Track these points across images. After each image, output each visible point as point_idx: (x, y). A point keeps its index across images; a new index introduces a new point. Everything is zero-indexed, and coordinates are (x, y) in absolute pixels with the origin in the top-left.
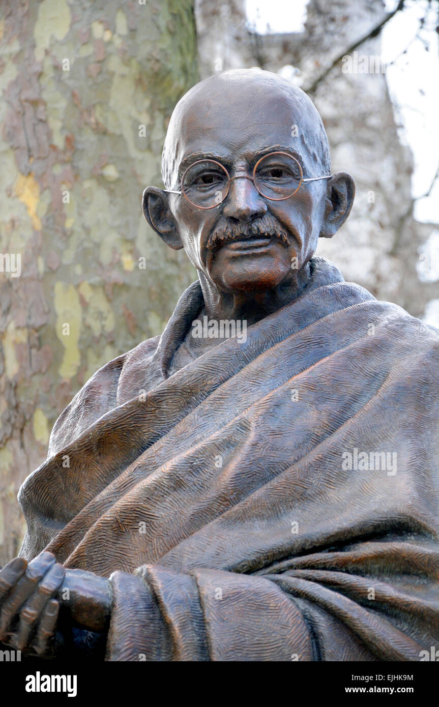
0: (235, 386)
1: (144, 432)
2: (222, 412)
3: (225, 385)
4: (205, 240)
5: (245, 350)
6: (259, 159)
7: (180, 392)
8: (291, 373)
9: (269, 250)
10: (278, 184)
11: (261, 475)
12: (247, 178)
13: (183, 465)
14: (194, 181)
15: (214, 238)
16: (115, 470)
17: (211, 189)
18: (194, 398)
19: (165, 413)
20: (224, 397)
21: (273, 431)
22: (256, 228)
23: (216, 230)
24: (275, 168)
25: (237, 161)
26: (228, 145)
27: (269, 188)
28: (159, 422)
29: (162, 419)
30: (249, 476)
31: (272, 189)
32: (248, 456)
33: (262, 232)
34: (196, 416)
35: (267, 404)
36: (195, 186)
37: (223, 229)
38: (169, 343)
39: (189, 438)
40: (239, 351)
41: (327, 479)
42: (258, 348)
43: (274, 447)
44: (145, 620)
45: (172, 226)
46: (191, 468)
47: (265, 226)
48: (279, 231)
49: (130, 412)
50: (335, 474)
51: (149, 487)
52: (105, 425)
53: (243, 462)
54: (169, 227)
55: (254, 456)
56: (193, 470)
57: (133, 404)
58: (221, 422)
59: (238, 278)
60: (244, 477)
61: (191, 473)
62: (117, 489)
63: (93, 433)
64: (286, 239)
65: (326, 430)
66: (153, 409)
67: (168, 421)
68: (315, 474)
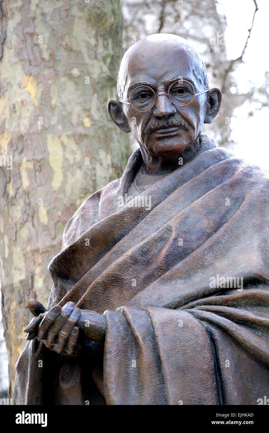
0: (163, 207)
1: (116, 234)
2: (157, 222)
3: (158, 207)
4: (144, 129)
5: (167, 188)
6: (171, 84)
7: (134, 212)
8: (193, 199)
9: (178, 133)
10: (181, 97)
11: (180, 255)
12: (165, 95)
13: (138, 251)
14: (136, 97)
15: (148, 128)
16: (100, 254)
17: (145, 101)
18: (141, 214)
19: (126, 223)
20: (157, 213)
21: (185, 232)
22: (171, 122)
23: (149, 123)
24: (180, 89)
25: (160, 86)
26: (154, 77)
27: (177, 100)
28: (123, 228)
29: (125, 226)
30: (173, 256)
31: (178, 100)
32: (172, 246)
33: (174, 124)
34: (143, 224)
35: (181, 217)
36: (137, 99)
37: (153, 123)
38: (125, 184)
39: (140, 236)
40: (164, 188)
41: (215, 256)
42: (174, 186)
43: (185, 240)
44: (124, 336)
45: (124, 120)
46: (142, 253)
47: (176, 120)
48: (183, 122)
49: (108, 223)
50: (219, 253)
51: (120, 263)
52: (94, 231)
53: (170, 249)
54: (122, 121)
55: (175, 245)
56: (143, 254)
57: (109, 219)
58: (157, 227)
59: (162, 149)
60: (170, 256)
61: (142, 255)
62: (102, 264)
63: (88, 235)
64: (187, 126)
65: (213, 230)
66: (120, 221)
67: (128, 227)
68: (208, 254)
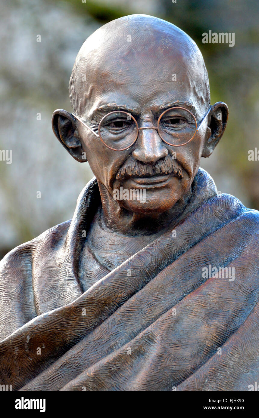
0: (141, 301)
1: (67, 335)
2: (131, 323)
3: (133, 299)
4: (115, 173)
5: (147, 267)
6: (163, 111)
7: (96, 303)
8: (185, 288)
9: (168, 184)
10: (176, 130)
11: (166, 381)
12: (153, 128)
13: (104, 370)
14: (107, 124)
15: (123, 173)
16: (41, 362)
17: (121, 133)
18: (107, 308)
19: (84, 320)
20: (132, 310)
21: (174, 344)
22: (159, 169)
23: (125, 167)
24: (175, 118)
25: (145, 113)
26: (137, 99)
27: (169, 134)
28: (78, 327)
29: (82, 324)
30: (157, 382)
31: (171, 135)
32: (156, 366)
33: (164, 172)
34: (110, 325)
35: (169, 320)
36: (108, 127)
37: (131, 168)
38: (77, 245)
39: (105, 344)
40: (142, 268)
41: (219, 387)
42: (157, 265)
43: (175, 357)
46: (110, 373)
47: (166, 166)
48: (177, 168)
49: (56, 320)
50: (225, 383)
51: (77, 388)
52: (36, 328)
53: (152, 371)
54: (75, 143)
55: (160, 365)
56: (112, 374)
57: (59, 313)
58: (131, 331)
59: (141, 206)
60: (153, 383)
61: (110, 376)
62: (46, 381)
63: (26, 334)
64: (181, 174)
65: (215, 342)
66: (75, 317)
67: (87, 326)
68: (210, 384)
